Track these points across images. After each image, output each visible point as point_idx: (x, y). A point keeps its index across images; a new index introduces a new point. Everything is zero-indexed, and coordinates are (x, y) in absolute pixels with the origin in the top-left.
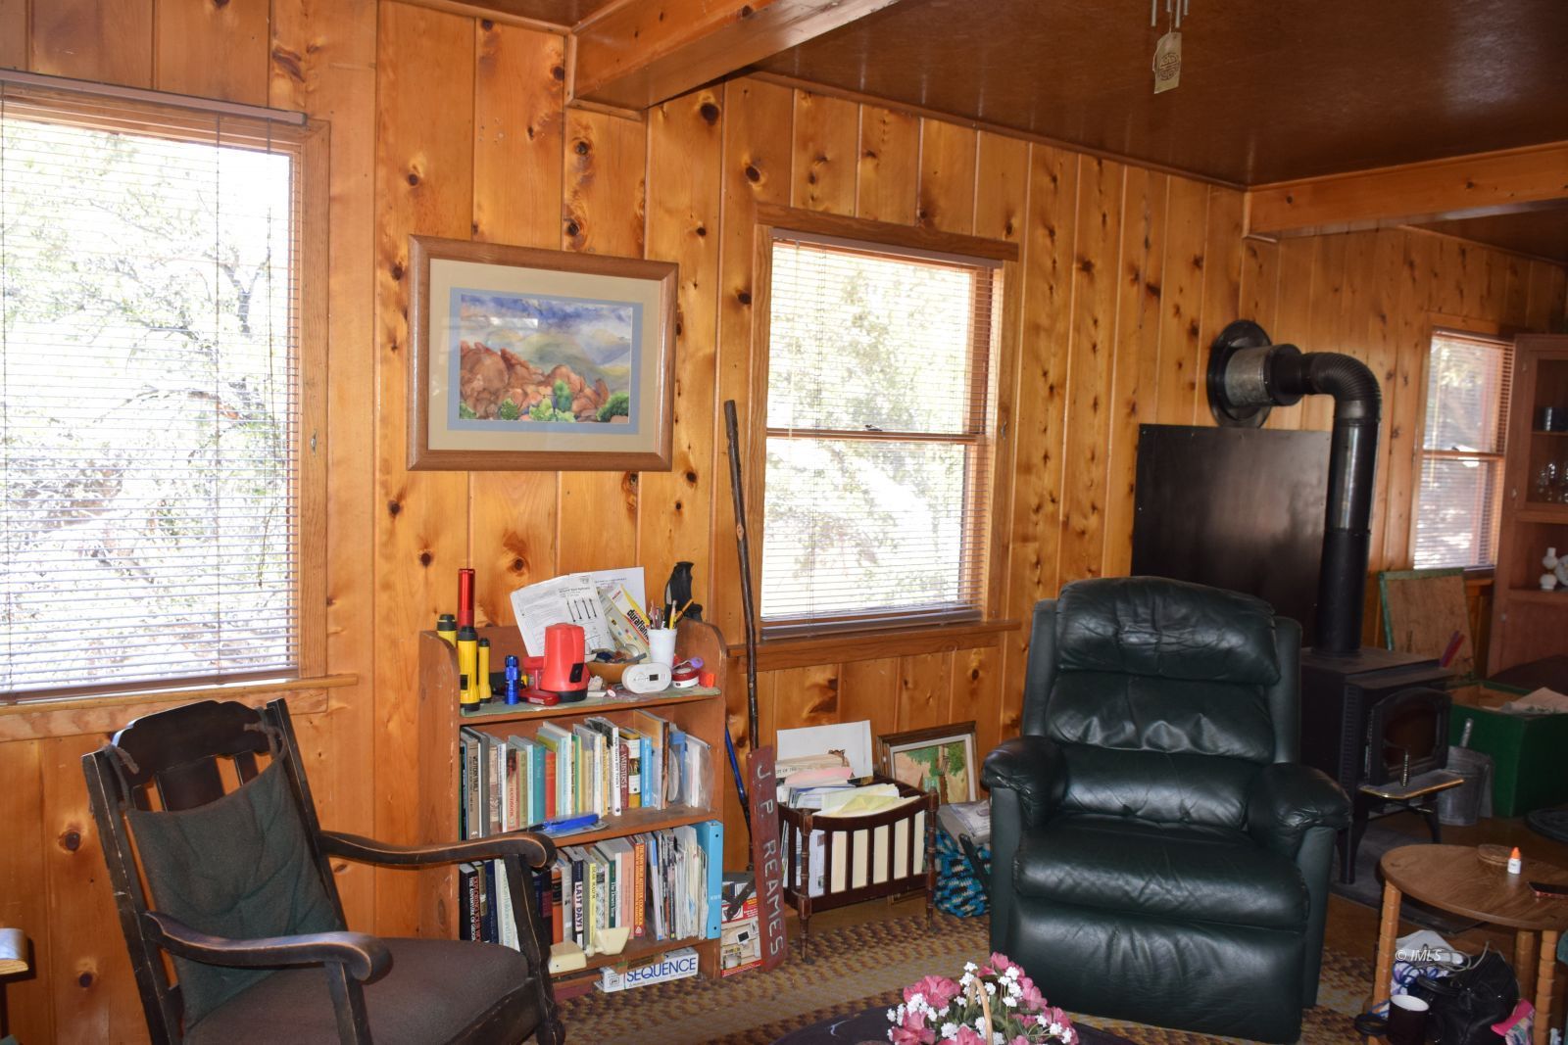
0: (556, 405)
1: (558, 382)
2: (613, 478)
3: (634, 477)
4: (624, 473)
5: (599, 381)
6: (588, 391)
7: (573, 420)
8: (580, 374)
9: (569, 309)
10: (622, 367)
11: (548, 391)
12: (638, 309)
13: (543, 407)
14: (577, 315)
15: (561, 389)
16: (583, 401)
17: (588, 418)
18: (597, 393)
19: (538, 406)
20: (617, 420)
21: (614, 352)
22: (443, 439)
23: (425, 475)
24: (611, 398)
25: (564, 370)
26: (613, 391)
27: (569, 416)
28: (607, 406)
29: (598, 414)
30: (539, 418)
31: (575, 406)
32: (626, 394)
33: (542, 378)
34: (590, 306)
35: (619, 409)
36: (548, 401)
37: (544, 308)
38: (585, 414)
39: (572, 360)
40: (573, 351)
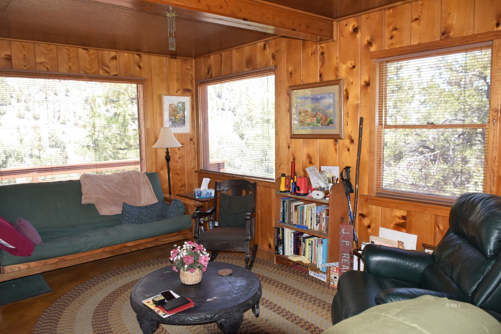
0: (317, 122)
1: (317, 116)
2: (331, 141)
3: (336, 141)
4: (334, 140)
5: (326, 115)
6: (324, 118)
7: (321, 126)
8: (322, 113)
9: (319, 97)
10: (331, 110)
11: (315, 118)
12: (334, 94)
13: (314, 123)
14: (321, 98)
15: (318, 118)
16: (323, 120)
17: (324, 125)
18: (326, 118)
19: (313, 123)
20: (330, 125)
21: (328, 107)
22: (296, 132)
23: (293, 140)
24: (329, 119)
25: (318, 113)
26: (329, 117)
27: (320, 125)
28: (328, 121)
29: (326, 124)
30: (314, 126)
31: (321, 122)
32: (332, 118)
33: (314, 116)
34: (323, 95)
35: (331, 122)
36: (315, 121)
37: (314, 98)
38: (323, 124)
39: (319, 110)
40: (320, 108)
